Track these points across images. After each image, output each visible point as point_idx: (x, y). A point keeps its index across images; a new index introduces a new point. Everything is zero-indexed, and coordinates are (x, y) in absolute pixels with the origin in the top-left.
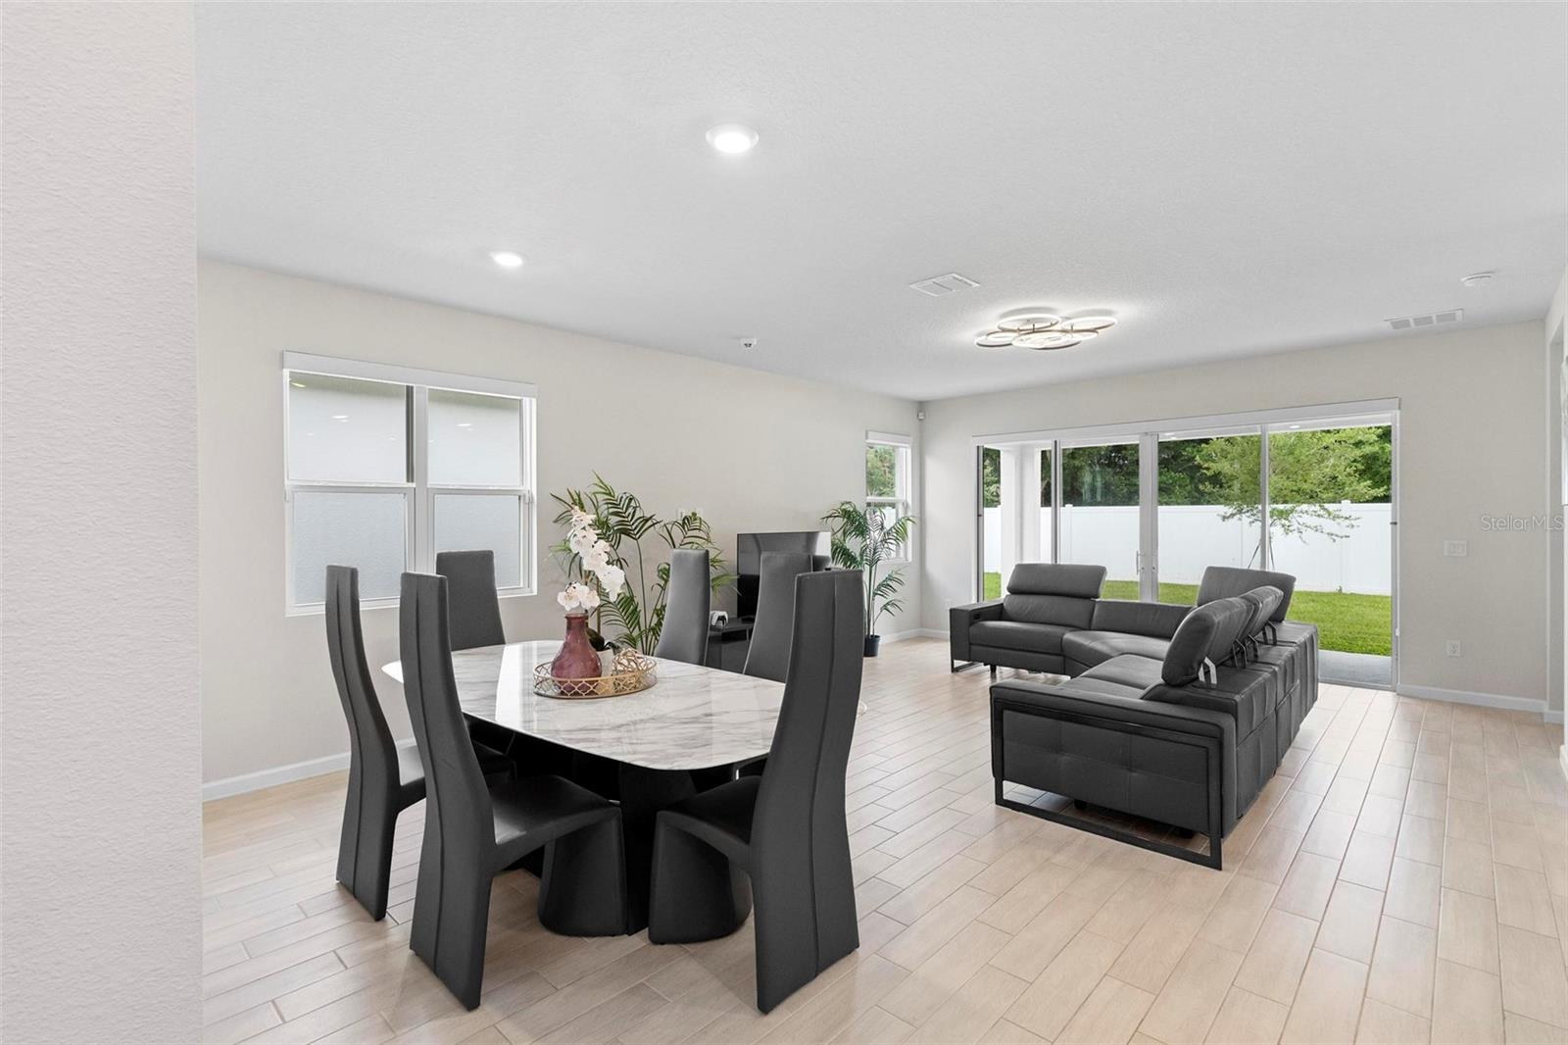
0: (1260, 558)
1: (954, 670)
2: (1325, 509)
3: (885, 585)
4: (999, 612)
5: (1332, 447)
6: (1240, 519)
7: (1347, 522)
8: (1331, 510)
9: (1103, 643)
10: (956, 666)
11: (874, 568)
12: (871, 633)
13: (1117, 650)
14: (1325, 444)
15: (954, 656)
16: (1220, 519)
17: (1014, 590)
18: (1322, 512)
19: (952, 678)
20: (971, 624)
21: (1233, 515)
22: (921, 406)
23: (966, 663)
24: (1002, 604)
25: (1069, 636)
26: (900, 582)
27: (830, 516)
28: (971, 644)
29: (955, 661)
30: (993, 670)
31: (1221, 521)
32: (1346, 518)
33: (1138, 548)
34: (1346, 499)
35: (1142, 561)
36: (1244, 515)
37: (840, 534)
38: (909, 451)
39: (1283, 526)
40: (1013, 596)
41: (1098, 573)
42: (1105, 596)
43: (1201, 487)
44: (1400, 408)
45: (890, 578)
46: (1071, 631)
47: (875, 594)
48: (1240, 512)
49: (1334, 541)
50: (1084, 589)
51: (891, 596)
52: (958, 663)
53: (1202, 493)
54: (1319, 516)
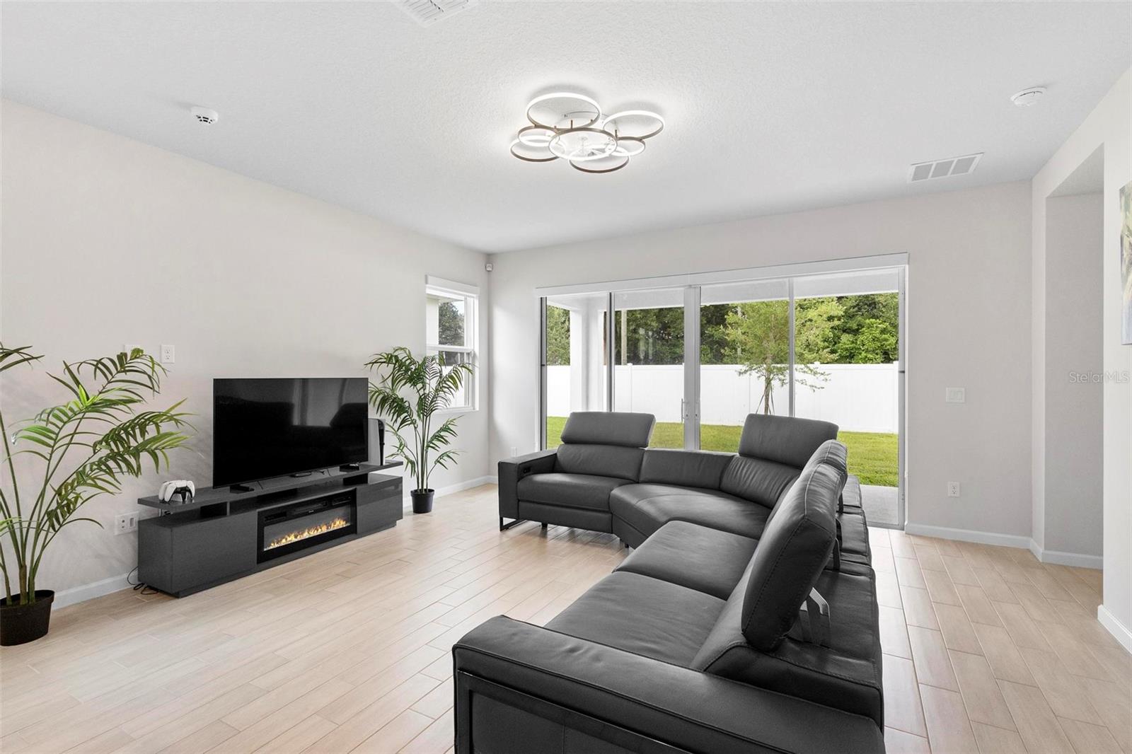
0: (764, 404)
1: (503, 528)
2: (808, 367)
3: (437, 437)
4: (551, 464)
5: (814, 319)
6: (750, 374)
7: (822, 377)
8: (812, 368)
9: (651, 503)
10: (505, 523)
11: (428, 418)
12: (425, 487)
13: (665, 513)
14: (810, 317)
15: (503, 513)
16: (736, 374)
17: (568, 440)
18: (806, 370)
19: (501, 537)
20: (520, 478)
21: (746, 372)
22: (489, 258)
23: (514, 520)
24: (556, 454)
25: (617, 492)
26: (454, 434)
27: (376, 362)
28: (519, 501)
29: (504, 519)
30: (545, 526)
31: (737, 376)
32: (822, 374)
33: (682, 396)
34: (816, 361)
35: (686, 410)
36: (753, 371)
37: (389, 382)
38: (477, 302)
39: (780, 380)
40: (567, 446)
41: (648, 421)
42: (653, 445)
43: (722, 351)
44: (909, 264)
45: (442, 430)
46: (620, 485)
47: (428, 446)
48: (751, 369)
49: (814, 391)
50: (634, 438)
51: (443, 448)
52: (507, 521)
53: (723, 356)
54: (804, 372)
